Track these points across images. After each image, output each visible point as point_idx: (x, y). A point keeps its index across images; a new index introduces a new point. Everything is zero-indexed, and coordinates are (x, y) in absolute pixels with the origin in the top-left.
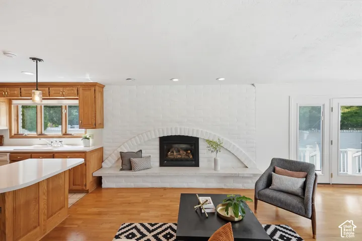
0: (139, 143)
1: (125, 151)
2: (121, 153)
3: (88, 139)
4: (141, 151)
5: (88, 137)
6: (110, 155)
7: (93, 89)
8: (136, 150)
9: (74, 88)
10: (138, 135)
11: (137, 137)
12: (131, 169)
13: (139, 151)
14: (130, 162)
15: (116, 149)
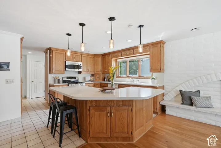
0: (197, 84)
1: (183, 90)
2: (180, 91)
3: (155, 79)
4: (199, 91)
5: (154, 78)
6: (169, 92)
7: (159, 45)
8: (194, 90)
9: (147, 47)
10: (196, 78)
11: (195, 80)
12: (191, 104)
13: (197, 91)
14: (191, 99)
15: (175, 88)
